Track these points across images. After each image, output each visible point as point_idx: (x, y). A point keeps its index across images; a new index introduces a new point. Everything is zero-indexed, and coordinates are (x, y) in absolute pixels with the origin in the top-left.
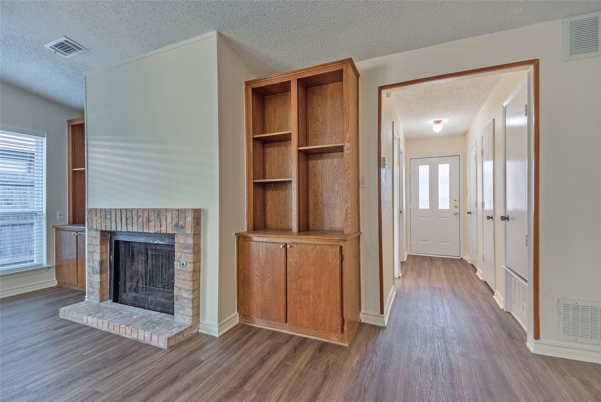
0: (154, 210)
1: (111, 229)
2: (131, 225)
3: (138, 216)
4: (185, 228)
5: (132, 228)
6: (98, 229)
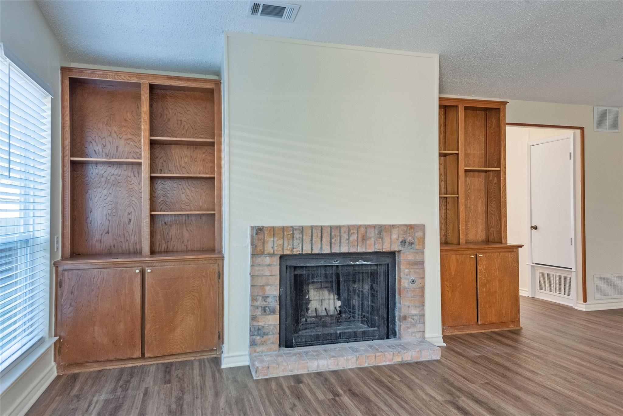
0: (374, 227)
1: (302, 251)
2: (339, 245)
3: (350, 233)
4: (414, 243)
5: (340, 248)
6: (276, 253)
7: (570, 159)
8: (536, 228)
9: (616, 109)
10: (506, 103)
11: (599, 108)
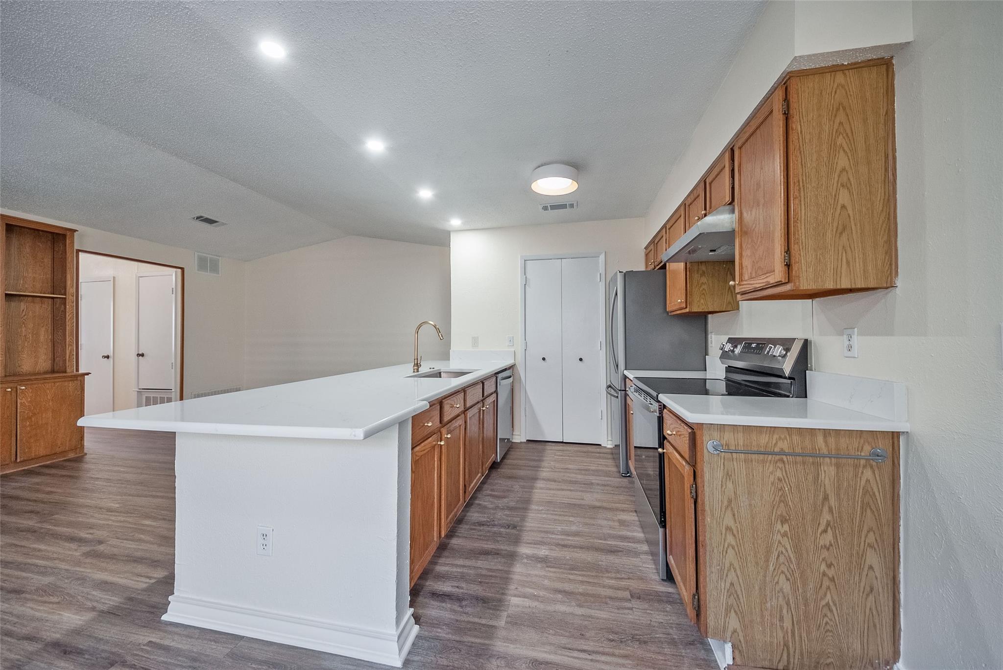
7: (173, 293)
8: (142, 355)
9: (218, 258)
10: (75, 231)
11: (200, 254)
